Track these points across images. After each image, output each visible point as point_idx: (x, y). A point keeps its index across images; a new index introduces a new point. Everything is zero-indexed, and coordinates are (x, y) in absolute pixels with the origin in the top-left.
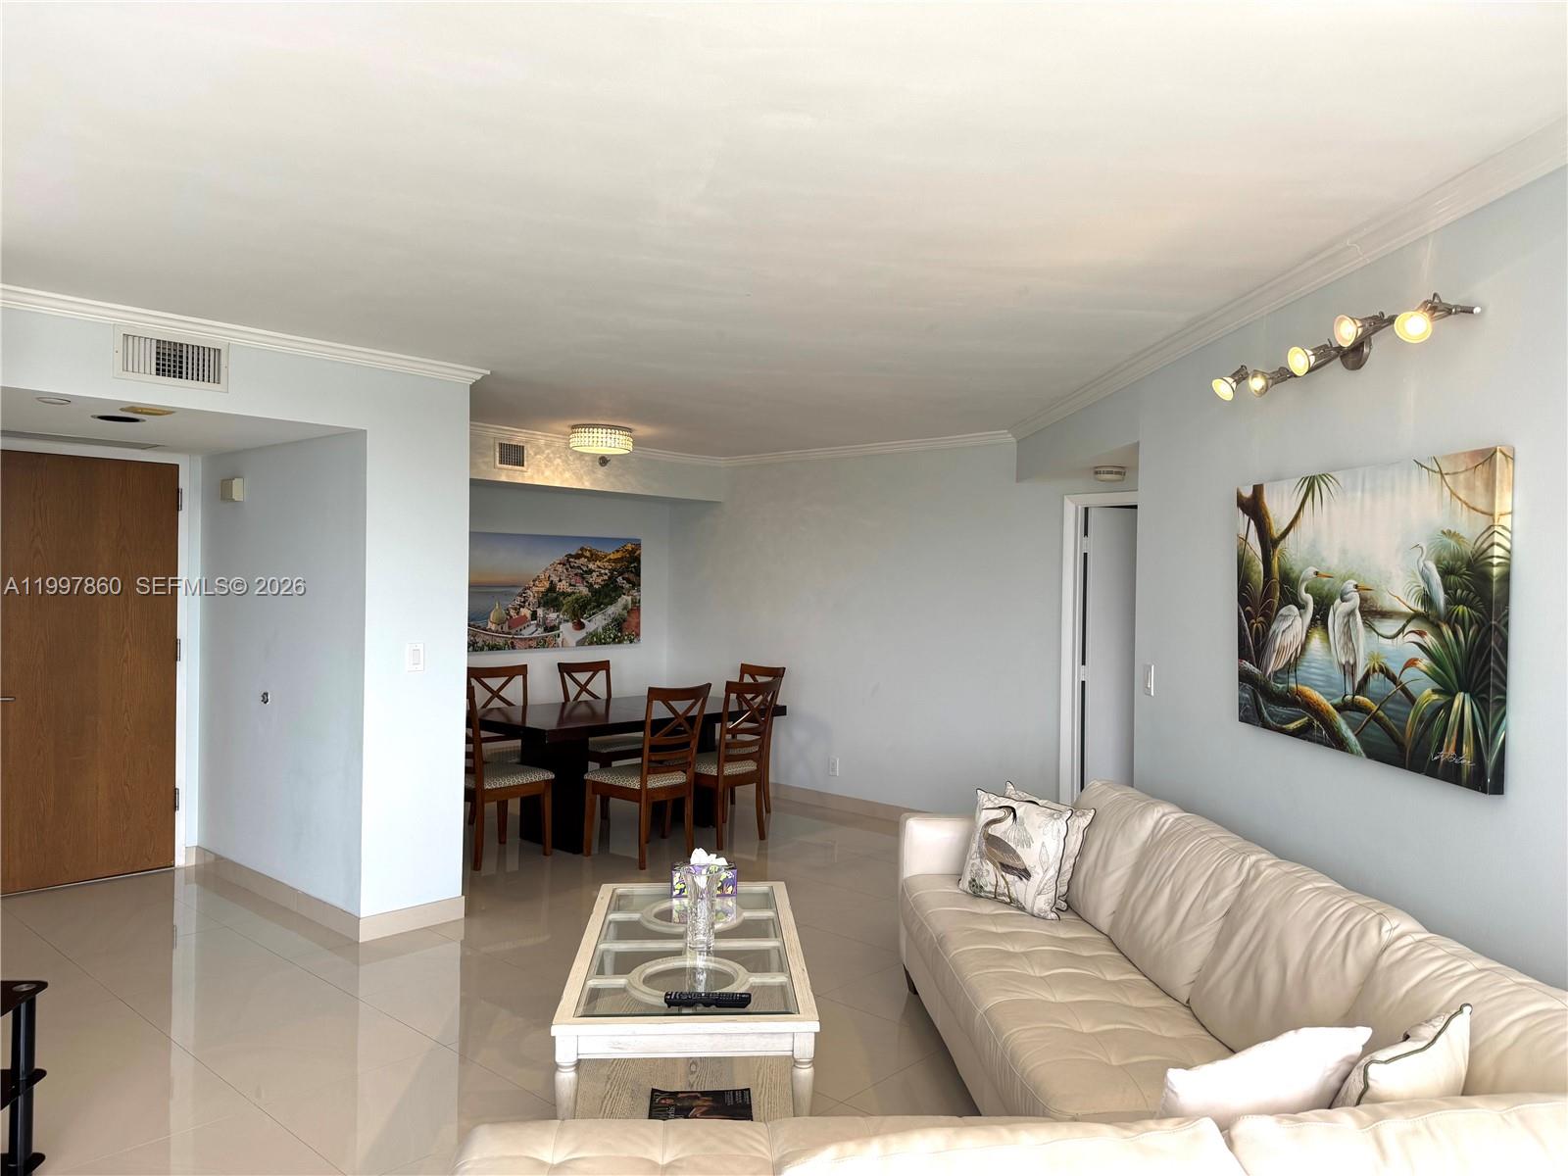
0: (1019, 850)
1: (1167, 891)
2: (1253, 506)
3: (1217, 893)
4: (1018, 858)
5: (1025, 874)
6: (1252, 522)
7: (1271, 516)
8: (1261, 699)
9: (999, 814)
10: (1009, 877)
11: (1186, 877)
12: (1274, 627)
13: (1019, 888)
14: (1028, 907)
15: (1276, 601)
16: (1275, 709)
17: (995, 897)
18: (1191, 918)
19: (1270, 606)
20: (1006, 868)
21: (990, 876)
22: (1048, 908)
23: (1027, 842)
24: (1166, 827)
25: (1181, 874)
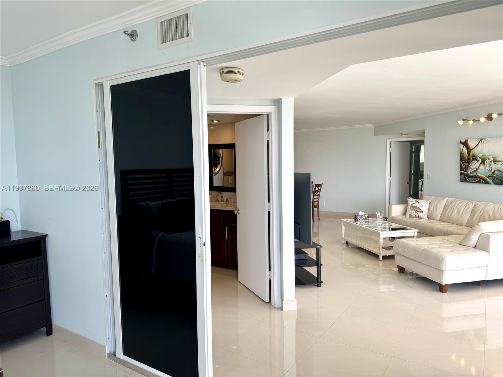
0: (420, 208)
1: (456, 210)
2: (465, 144)
3: (469, 208)
4: (421, 209)
5: (422, 212)
6: (464, 146)
7: (470, 145)
8: (466, 177)
9: (415, 202)
10: (418, 213)
11: (460, 207)
12: (470, 164)
13: (420, 215)
14: (423, 218)
15: (471, 160)
16: (469, 179)
17: (415, 217)
18: (464, 213)
19: (470, 161)
20: (418, 211)
21: (414, 213)
22: (426, 217)
23: (422, 206)
24: (450, 201)
25: (459, 207)
